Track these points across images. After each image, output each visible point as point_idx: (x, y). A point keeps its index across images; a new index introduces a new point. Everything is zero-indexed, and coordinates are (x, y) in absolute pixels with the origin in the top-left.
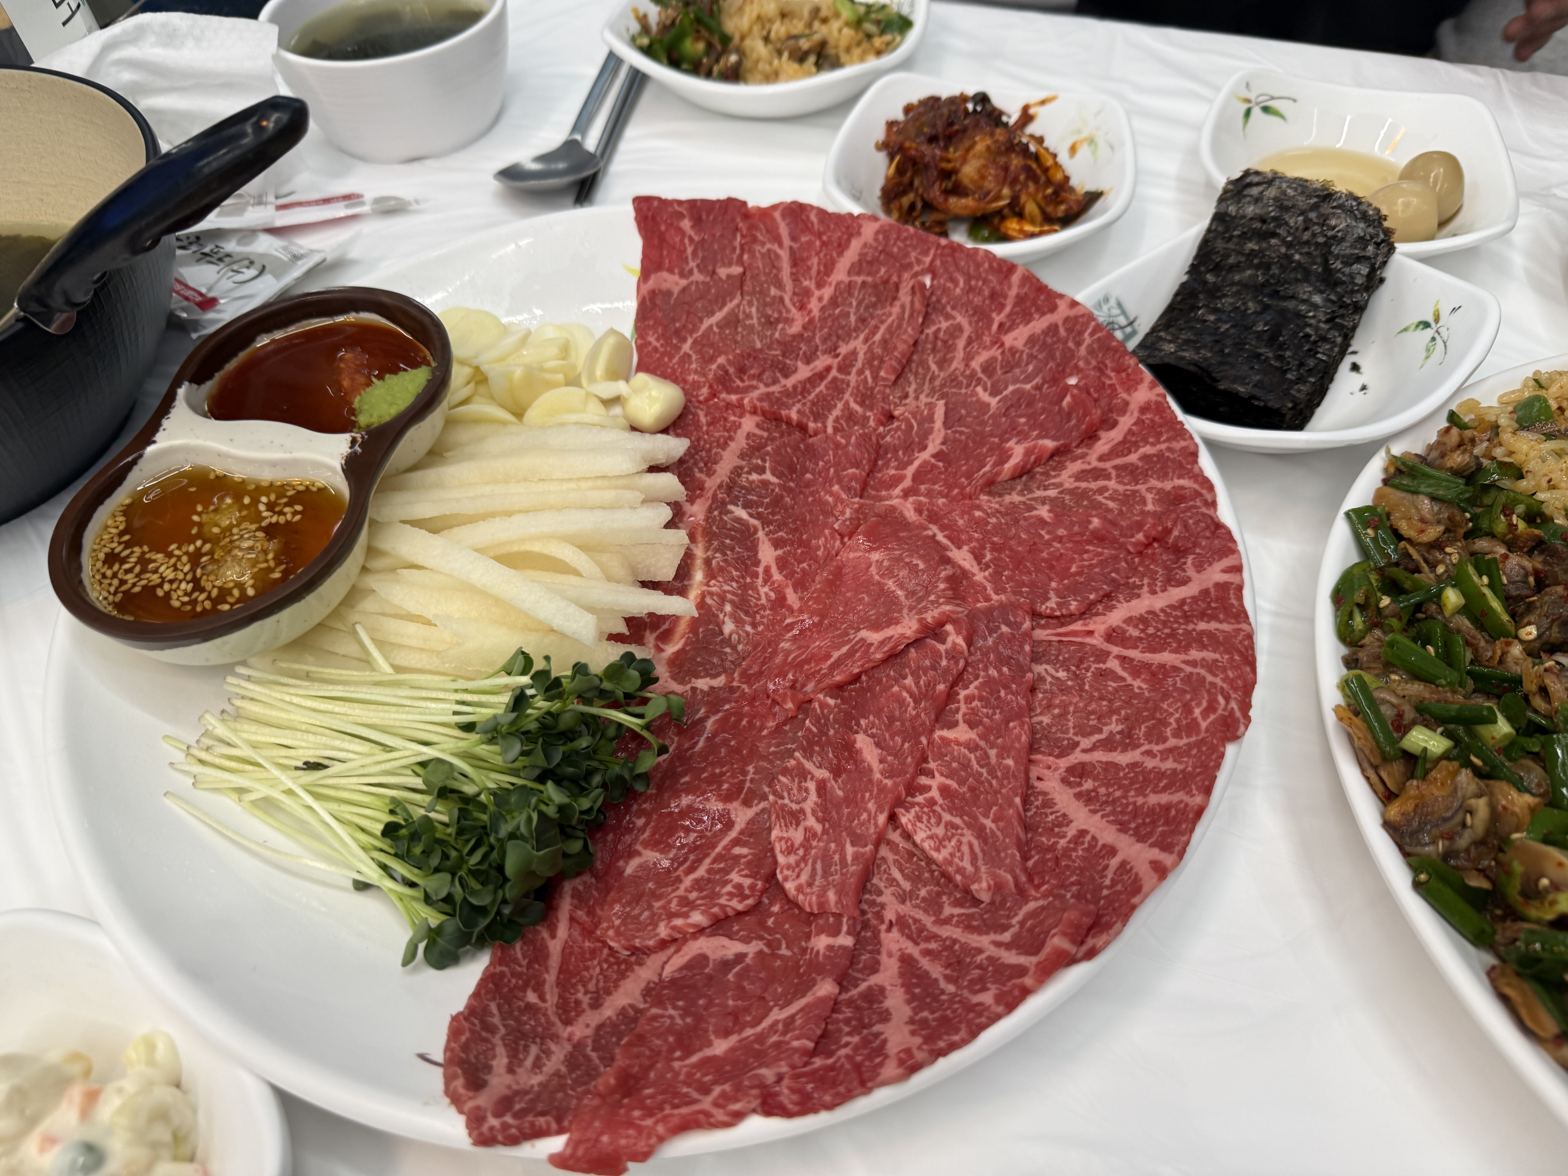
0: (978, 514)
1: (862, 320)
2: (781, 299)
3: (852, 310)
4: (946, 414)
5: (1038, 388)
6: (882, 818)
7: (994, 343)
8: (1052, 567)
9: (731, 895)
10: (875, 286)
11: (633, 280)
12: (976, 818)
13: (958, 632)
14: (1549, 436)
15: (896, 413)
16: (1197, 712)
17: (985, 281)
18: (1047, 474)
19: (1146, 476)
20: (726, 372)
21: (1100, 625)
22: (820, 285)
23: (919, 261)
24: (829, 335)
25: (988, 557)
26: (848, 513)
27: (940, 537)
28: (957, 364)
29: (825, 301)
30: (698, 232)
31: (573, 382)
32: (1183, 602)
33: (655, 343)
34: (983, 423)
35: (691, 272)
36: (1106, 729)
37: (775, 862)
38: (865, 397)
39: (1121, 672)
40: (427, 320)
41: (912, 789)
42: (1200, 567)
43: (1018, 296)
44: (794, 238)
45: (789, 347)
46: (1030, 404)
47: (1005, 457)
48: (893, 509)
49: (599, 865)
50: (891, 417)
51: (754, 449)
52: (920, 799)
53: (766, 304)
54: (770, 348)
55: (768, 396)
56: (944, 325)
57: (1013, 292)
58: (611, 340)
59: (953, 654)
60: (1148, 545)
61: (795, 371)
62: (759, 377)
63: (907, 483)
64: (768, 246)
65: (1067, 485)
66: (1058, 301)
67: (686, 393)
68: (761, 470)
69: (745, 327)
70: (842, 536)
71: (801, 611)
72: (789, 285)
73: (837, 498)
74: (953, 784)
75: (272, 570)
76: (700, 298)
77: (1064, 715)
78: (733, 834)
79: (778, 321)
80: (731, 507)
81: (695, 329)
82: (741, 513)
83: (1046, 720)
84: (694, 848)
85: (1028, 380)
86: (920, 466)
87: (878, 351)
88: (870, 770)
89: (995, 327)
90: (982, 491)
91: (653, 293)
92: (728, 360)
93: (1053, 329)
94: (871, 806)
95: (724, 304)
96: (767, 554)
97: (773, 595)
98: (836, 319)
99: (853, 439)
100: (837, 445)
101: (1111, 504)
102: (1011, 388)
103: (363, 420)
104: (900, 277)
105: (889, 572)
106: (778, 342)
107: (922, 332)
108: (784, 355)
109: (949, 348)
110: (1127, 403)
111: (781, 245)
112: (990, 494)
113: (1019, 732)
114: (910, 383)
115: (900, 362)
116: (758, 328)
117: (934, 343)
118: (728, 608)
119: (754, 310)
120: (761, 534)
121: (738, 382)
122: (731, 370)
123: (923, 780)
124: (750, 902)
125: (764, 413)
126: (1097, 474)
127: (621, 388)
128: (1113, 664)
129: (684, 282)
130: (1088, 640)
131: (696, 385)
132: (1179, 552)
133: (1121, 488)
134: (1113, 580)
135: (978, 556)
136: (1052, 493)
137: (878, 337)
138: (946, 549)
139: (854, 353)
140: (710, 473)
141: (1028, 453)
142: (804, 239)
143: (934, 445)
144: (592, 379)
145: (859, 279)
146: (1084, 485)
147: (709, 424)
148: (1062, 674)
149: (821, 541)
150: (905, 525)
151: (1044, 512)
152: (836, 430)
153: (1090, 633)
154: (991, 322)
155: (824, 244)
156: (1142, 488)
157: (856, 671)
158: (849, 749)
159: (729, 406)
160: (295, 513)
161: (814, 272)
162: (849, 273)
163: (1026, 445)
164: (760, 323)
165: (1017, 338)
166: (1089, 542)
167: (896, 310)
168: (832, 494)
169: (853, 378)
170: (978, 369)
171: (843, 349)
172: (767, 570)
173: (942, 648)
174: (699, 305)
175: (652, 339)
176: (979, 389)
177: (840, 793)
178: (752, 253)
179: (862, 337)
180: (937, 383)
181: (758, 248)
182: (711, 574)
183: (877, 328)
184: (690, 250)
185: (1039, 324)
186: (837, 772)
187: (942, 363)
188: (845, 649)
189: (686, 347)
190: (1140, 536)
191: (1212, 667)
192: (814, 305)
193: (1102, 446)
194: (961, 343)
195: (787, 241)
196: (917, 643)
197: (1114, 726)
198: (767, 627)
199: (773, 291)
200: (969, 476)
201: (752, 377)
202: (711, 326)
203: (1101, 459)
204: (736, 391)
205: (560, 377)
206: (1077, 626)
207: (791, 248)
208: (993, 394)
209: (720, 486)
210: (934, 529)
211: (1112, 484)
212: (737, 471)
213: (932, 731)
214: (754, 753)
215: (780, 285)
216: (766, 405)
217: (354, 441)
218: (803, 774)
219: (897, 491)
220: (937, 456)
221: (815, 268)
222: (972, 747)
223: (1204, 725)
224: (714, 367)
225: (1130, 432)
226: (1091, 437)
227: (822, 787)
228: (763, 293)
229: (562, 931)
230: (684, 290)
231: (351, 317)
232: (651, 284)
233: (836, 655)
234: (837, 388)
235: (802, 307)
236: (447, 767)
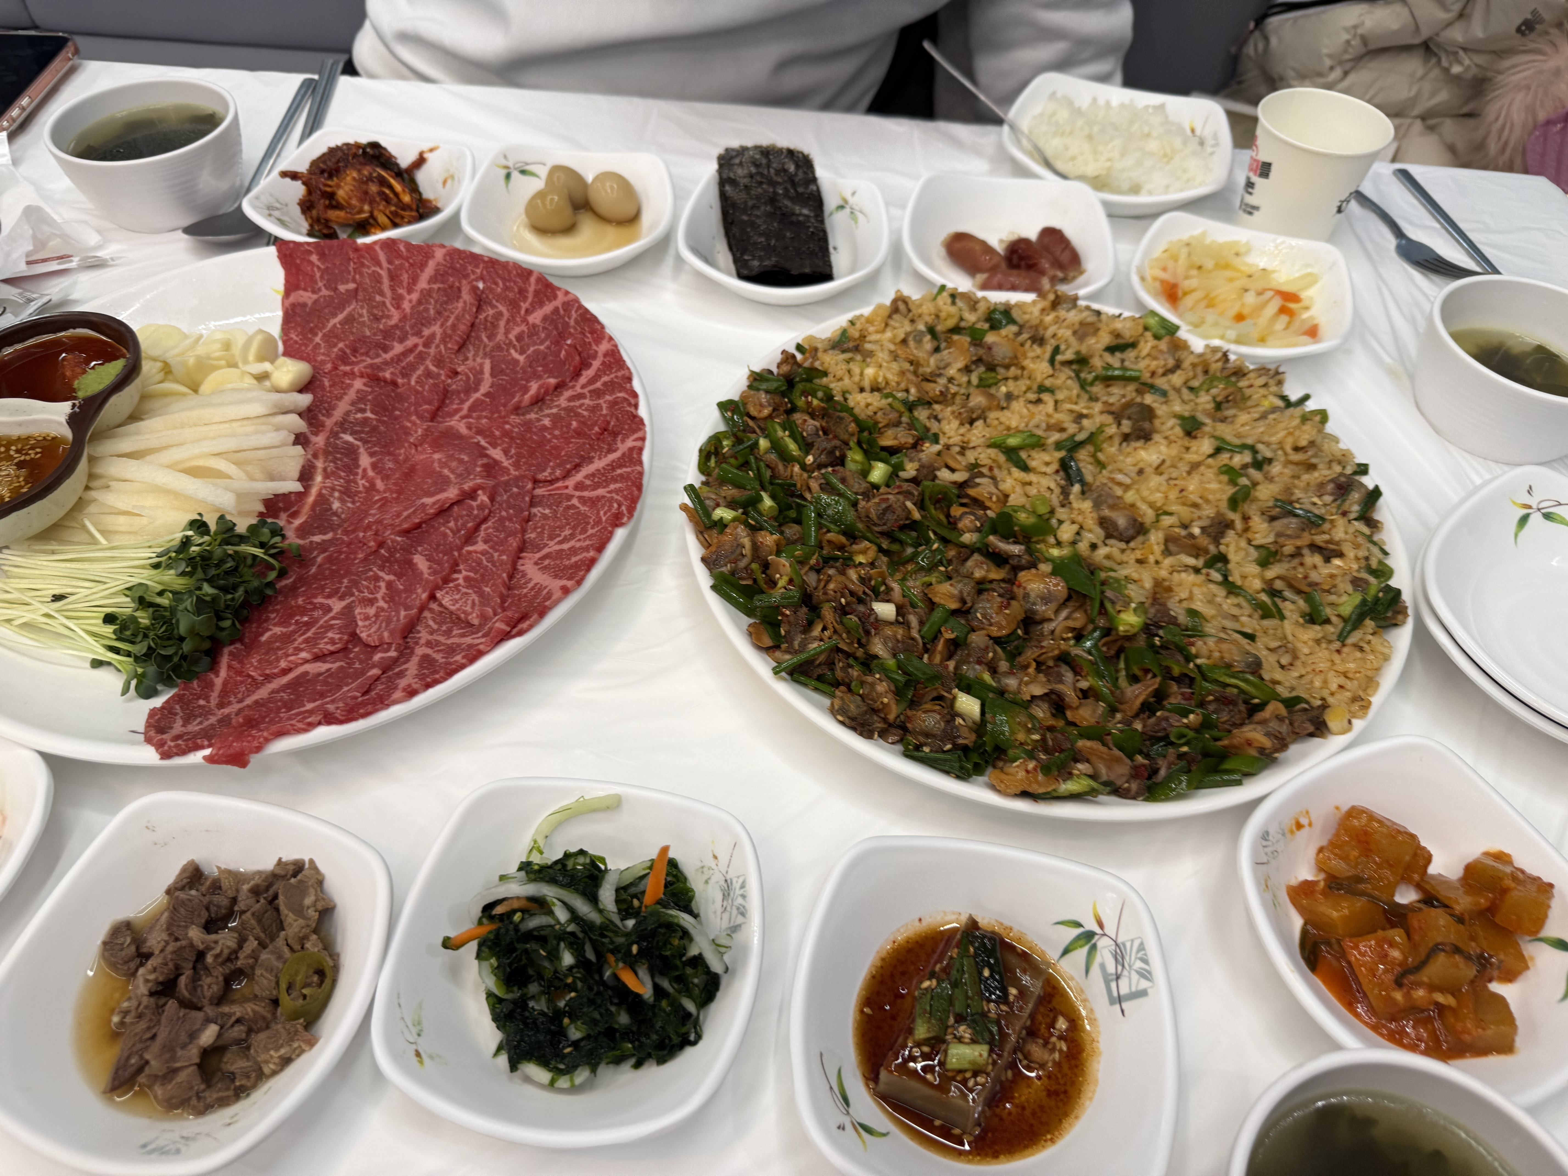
0: (507, 427)
1: (439, 313)
2: (384, 303)
3: (431, 307)
4: (492, 368)
5: (548, 348)
6: (424, 596)
7: (522, 322)
8: (551, 454)
9: (327, 643)
10: (445, 290)
11: (279, 298)
12: (480, 588)
13: (485, 494)
14: (844, 351)
15: (459, 370)
16: (602, 513)
17: (515, 282)
18: (552, 400)
19: (604, 394)
20: (345, 353)
21: (571, 482)
22: (410, 291)
23: (473, 272)
24: (416, 324)
25: (513, 451)
26: (420, 431)
27: (483, 443)
28: (500, 337)
29: (414, 303)
30: (323, 263)
31: (233, 365)
32: (613, 461)
33: (295, 338)
34: (517, 373)
35: (320, 289)
36: (563, 534)
37: (357, 625)
38: (439, 362)
39: (578, 505)
40: (123, 329)
41: (446, 580)
42: (623, 441)
43: (535, 291)
44: (390, 262)
45: (388, 334)
46: (544, 358)
47: (526, 390)
48: (451, 428)
49: (247, 641)
50: (456, 373)
51: (361, 398)
52: (451, 585)
53: (373, 307)
54: (375, 334)
55: (371, 366)
56: (491, 312)
57: (532, 289)
58: (259, 337)
59: (481, 507)
60: (602, 434)
61: (392, 348)
62: (367, 354)
63: (464, 412)
64: (373, 268)
65: (563, 405)
66: (558, 293)
67: (314, 368)
68: (363, 411)
69: (359, 323)
70: (416, 446)
71: (385, 492)
72: (388, 293)
73: (414, 424)
74: (472, 574)
75: (22, 487)
76: (328, 306)
77: (542, 532)
78: (331, 615)
79: (382, 317)
80: (342, 435)
81: (324, 326)
82: (349, 438)
83: (533, 536)
84: (306, 624)
85: (542, 343)
86: (474, 402)
87: (449, 332)
88: (422, 573)
89: (523, 312)
90: (512, 413)
91: (293, 305)
92: (346, 346)
93: (556, 310)
94: (419, 591)
95: (344, 309)
96: (365, 461)
97: (367, 484)
98: (419, 313)
99: (427, 387)
100: (417, 392)
101: (585, 413)
102: (532, 349)
103: (81, 394)
104: (460, 283)
105: (443, 465)
106: (381, 331)
107: (476, 317)
108: (384, 339)
109: (495, 326)
110: (596, 352)
111: (381, 268)
112: (517, 414)
113: (514, 543)
114: (469, 351)
115: (461, 337)
116: (368, 323)
117: (485, 325)
118: (337, 494)
119: (365, 311)
120: (362, 450)
121: (354, 359)
122: (348, 351)
123: (456, 576)
124: (339, 646)
125: (368, 376)
126: (581, 396)
127: (267, 366)
128: (575, 501)
129: (315, 297)
130: (566, 491)
131: (323, 362)
132: (615, 434)
133: (591, 403)
134: (582, 456)
135: (506, 452)
136: (554, 411)
137: (449, 323)
138: (485, 448)
139: (433, 335)
140: (329, 415)
141: (540, 387)
142: (397, 262)
143: (484, 388)
144: (246, 362)
145: (435, 286)
146: (572, 404)
147: (331, 386)
148: (547, 511)
149: (402, 451)
150: (461, 437)
151: (547, 422)
152: (417, 382)
153: (567, 487)
154: (520, 307)
155: (411, 265)
156: (601, 401)
157: (417, 521)
158: (410, 564)
159: (345, 374)
160: (37, 453)
161: (405, 284)
162: (429, 282)
163: (540, 383)
164: (369, 320)
165: (536, 318)
166: (573, 437)
167: (460, 305)
168: (410, 421)
169: (432, 351)
170: (514, 339)
171: (426, 332)
172: (365, 470)
173: (474, 504)
174: (327, 311)
175: (293, 336)
176: (512, 351)
177: (401, 587)
178: (361, 274)
179: (439, 323)
180: (488, 349)
181: (365, 270)
182: (327, 475)
183: (448, 317)
184: (318, 275)
185: (548, 308)
186: (399, 576)
187: (490, 337)
188: (411, 510)
189: (318, 339)
190: (597, 429)
191: (617, 491)
192: (406, 305)
193: (583, 380)
194: (502, 323)
195: (385, 264)
196: (458, 502)
197: (567, 532)
198: (362, 503)
199: (378, 298)
200: (505, 405)
201: (362, 354)
202: (335, 325)
203: (583, 387)
204: (353, 363)
205: (223, 363)
206: (560, 484)
207: (389, 269)
208: (521, 354)
209: (336, 423)
210: (479, 438)
211: (587, 401)
212: (348, 413)
213: (462, 548)
214: (348, 573)
215: (382, 293)
216: (369, 371)
217: (74, 406)
218: (377, 578)
219: (457, 417)
220: (486, 395)
221: (406, 281)
222: (484, 553)
223: (604, 519)
224: (335, 350)
225: (599, 369)
226: (577, 374)
227: (389, 585)
228: (371, 299)
229: (223, 673)
230: (316, 302)
231: (70, 332)
232: (292, 299)
233: (405, 514)
234: (421, 357)
235: (398, 307)
236: (144, 588)
